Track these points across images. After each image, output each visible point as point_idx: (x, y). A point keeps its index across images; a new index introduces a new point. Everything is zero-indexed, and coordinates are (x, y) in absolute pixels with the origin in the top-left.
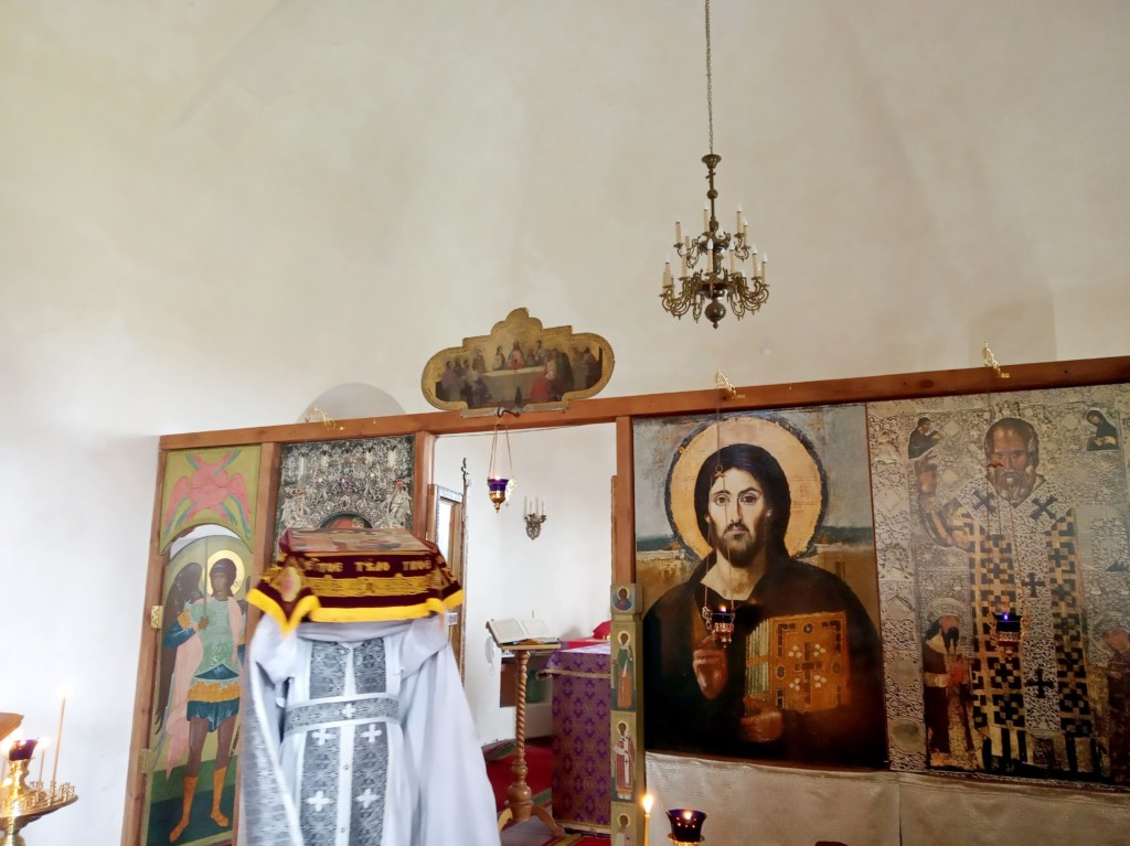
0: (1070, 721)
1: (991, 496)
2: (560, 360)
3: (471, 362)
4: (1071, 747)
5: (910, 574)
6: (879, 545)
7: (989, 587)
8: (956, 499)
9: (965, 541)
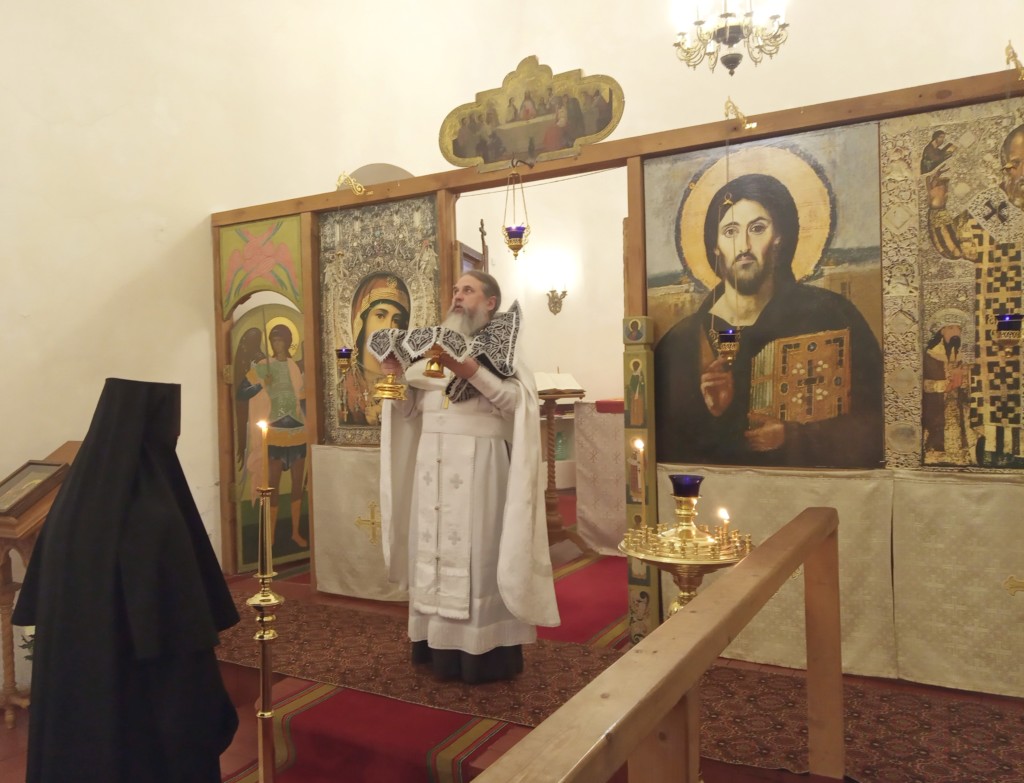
1: (1003, 205)
2: (571, 106)
3: (484, 117)
5: (916, 288)
6: (886, 263)
7: (993, 296)
8: (966, 211)
9: (973, 252)
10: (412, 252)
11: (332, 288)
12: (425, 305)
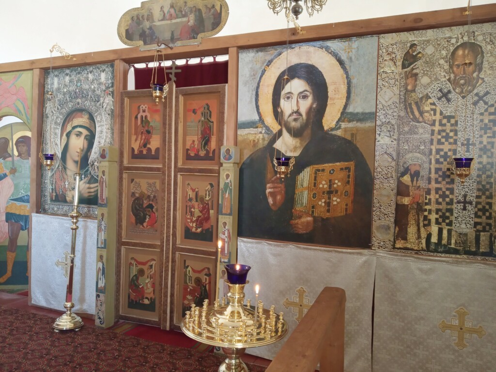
0: (480, 224)
1: (449, 92)
2: (197, 13)
3: (146, 17)
4: (477, 238)
5: (395, 139)
6: (378, 123)
7: (441, 147)
8: (427, 94)
9: (430, 119)
10: (99, 97)
11: (50, 116)
12: (105, 130)
